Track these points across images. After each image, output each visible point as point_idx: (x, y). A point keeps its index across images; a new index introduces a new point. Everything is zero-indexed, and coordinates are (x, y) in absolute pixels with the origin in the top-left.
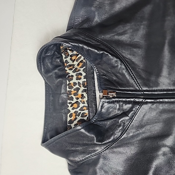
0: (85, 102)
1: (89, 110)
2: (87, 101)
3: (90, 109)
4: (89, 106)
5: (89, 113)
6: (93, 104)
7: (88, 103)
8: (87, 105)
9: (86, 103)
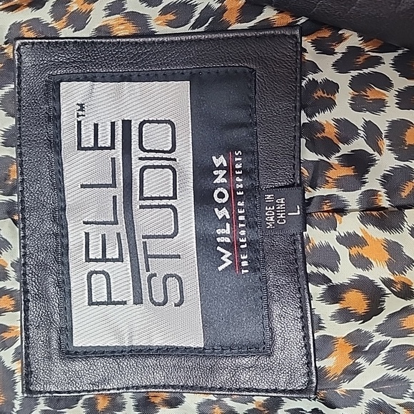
0: (9, 268)
1: (26, 310)
2: (21, 266)
3: (30, 304)
4: (26, 292)
5: (27, 329)
6: (50, 280)
7: (25, 274)
8: (17, 286)
9: (12, 274)
